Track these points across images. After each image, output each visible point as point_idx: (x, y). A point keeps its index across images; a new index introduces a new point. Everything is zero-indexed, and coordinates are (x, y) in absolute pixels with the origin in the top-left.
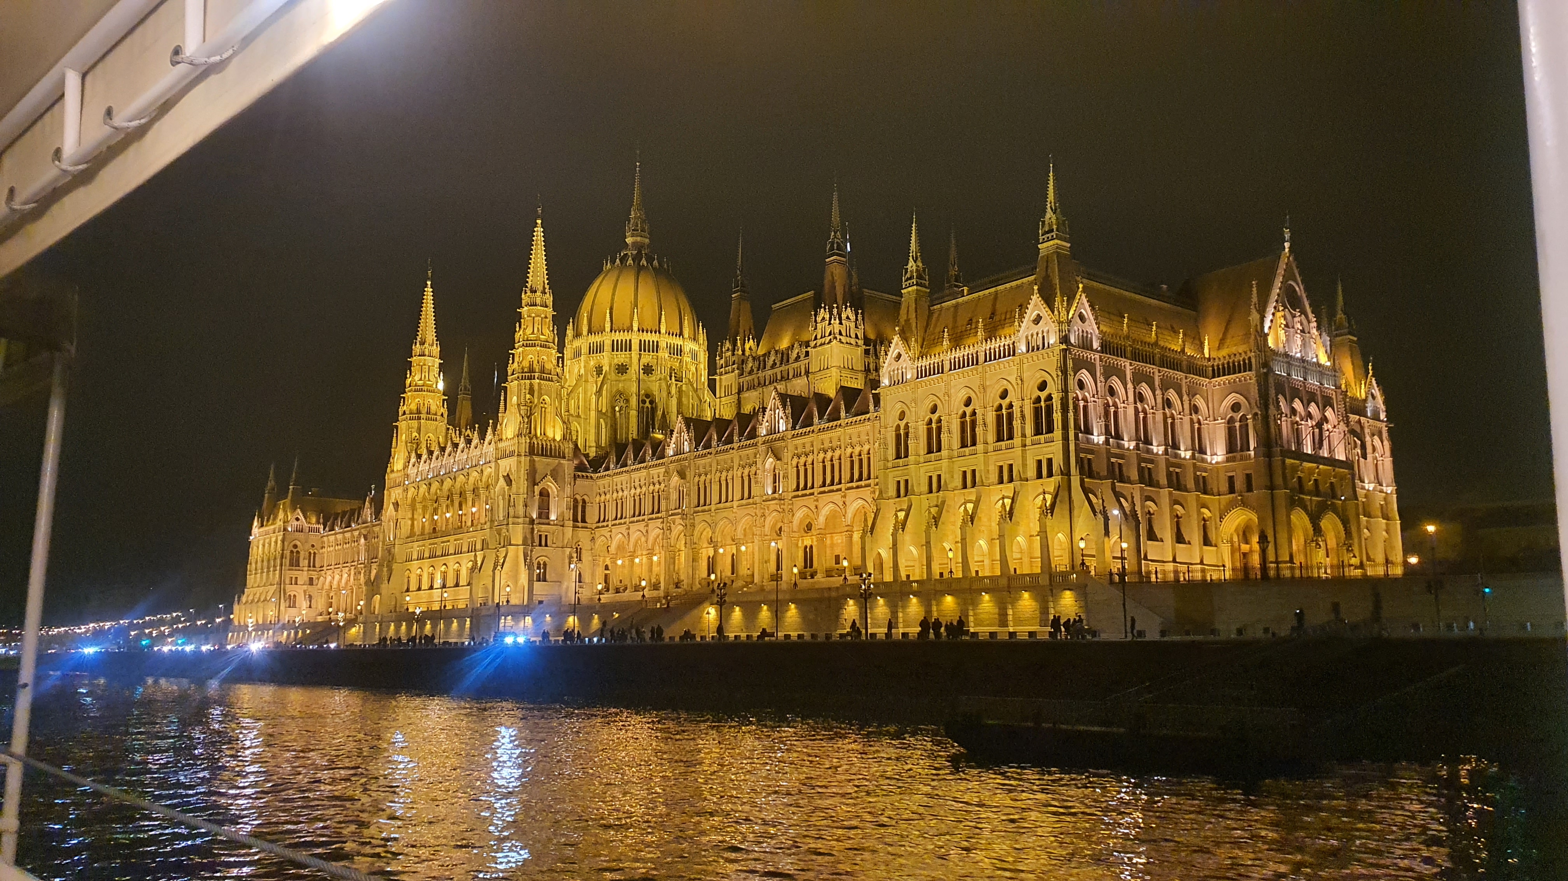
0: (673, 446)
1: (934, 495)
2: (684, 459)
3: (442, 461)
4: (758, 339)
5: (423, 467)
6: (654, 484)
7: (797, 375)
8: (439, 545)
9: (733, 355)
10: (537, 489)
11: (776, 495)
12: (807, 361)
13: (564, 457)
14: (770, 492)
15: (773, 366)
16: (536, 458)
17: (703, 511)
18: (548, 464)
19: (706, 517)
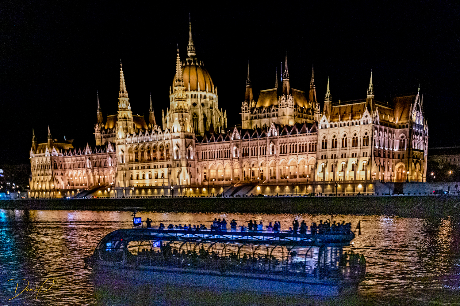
0: (233, 137)
1: (333, 160)
2: (239, 141)
3: (144, 137)
4: (256, 101)
5: (135, 139)
6: (226, 149)
7: (274, 116)
8: (146, 165)
9: (248, 107)
10: (187, 149)
11: (274, 155)
12: (277, 112)
13: (193, 139)
14: (271, 153)
15: (264, 112)
16: (186, 139)
17: (246, 158)
18: (189, 141)
19: (247, 160)
